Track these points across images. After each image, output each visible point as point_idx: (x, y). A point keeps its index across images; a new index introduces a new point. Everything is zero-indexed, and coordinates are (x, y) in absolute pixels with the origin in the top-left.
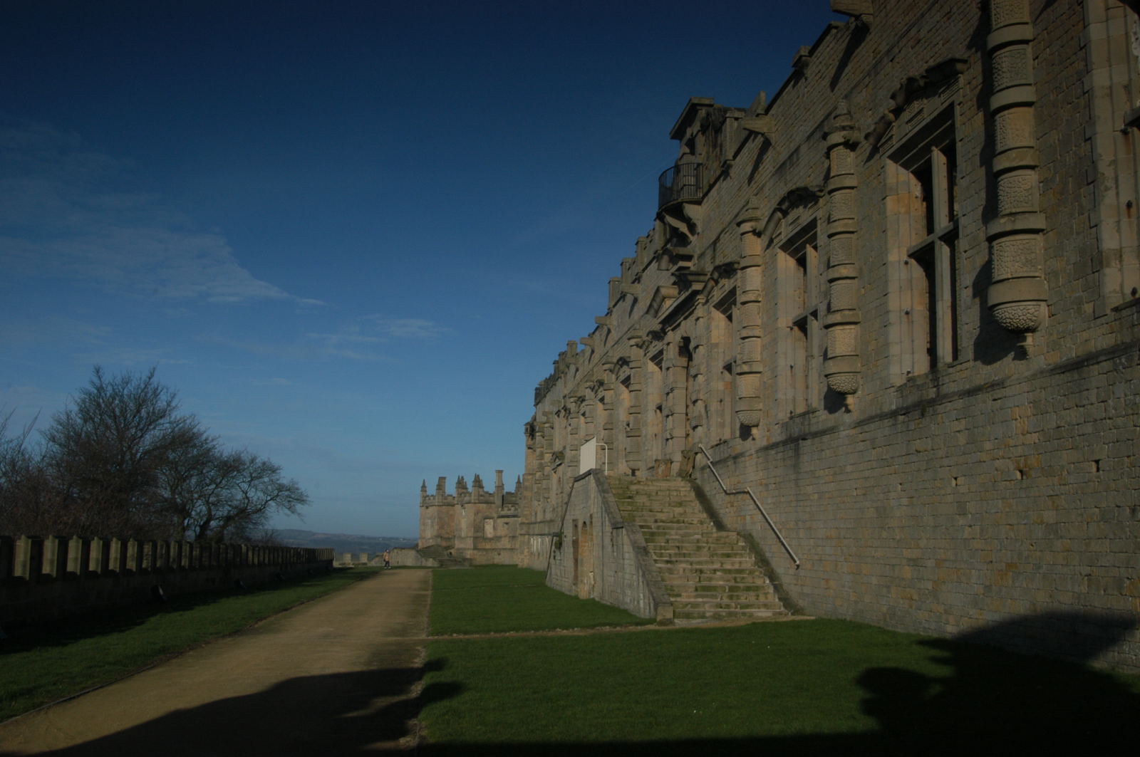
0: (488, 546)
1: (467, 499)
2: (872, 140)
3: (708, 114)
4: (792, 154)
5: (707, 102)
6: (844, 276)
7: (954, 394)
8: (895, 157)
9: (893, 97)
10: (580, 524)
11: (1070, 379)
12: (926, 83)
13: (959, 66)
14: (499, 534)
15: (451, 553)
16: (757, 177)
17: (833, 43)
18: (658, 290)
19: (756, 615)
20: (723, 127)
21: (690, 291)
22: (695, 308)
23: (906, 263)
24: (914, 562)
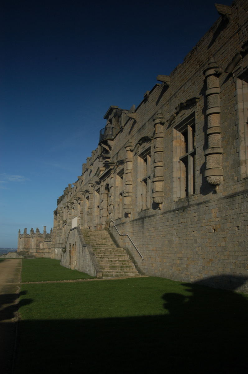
0: (41, 252)
1: (34, 236)
2: (169, 122)
3: (116, 111)
4: (143, 126)
5: (116, 107)
6: (159, 165)
7: (194, 204)
8: (176, 128)
9: (176, 109)
10: (72, 245)
11: (230, 201)
12: (186, 105)
13: (197, 100)
14: (44, 248)
15: (28, 254)
16: (132, 132)
17: (157, 91)
18: (99, 168)
19: (129, 275)
20: (121, 116)
21: (109, 169)
22: (111, 175)
23: (179, 162)
24: (180, 259)
